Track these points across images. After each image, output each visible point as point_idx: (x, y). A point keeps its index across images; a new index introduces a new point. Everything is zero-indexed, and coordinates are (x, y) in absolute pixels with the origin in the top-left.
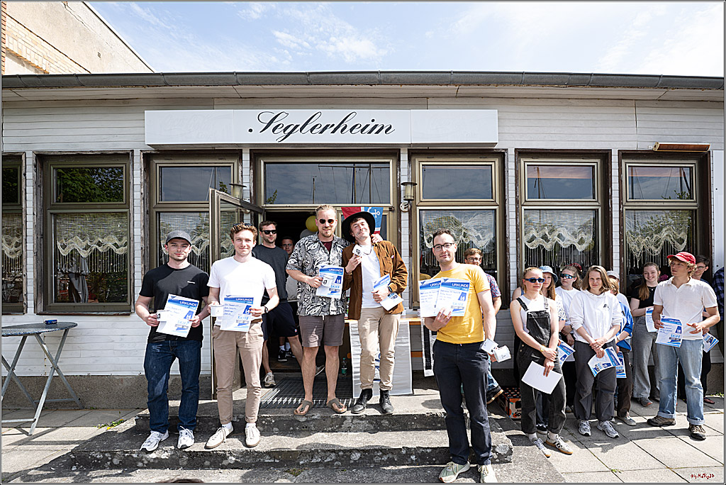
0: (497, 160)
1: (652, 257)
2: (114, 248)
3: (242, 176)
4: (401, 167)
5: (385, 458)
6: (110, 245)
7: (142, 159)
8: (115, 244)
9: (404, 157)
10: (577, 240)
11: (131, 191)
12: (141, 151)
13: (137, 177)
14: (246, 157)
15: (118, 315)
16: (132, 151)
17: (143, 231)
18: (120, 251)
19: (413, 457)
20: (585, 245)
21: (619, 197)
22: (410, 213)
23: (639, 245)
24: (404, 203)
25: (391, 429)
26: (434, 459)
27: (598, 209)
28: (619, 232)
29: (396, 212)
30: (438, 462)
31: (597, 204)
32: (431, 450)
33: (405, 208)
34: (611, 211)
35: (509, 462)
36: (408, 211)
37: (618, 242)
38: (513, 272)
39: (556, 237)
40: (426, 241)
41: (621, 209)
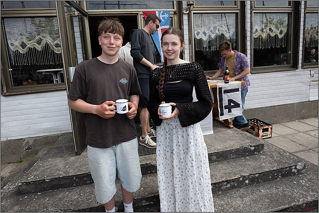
1: (314, 40)
5: (229, 186)
10: (279, 31)
19: (247, 182)
20: (283, 35)
21: (305, 4)
22: (189, 15)
23: (309, 33)
24: (186, 8)
25: (217, 161)
26: (260, 180)
27: (292, 13)
28: (304, 26)
29: (178, 14)
30: (262, 181)
31: (291, 9)
32: (258, 175)
33: (186, 11)
34: (301, 13)
35: (303, 173)
36: (188, 14)
37: (303, 32)
38: (249, 52)
39: (268, 30)
40: (196, 34)
41: (305, 12)
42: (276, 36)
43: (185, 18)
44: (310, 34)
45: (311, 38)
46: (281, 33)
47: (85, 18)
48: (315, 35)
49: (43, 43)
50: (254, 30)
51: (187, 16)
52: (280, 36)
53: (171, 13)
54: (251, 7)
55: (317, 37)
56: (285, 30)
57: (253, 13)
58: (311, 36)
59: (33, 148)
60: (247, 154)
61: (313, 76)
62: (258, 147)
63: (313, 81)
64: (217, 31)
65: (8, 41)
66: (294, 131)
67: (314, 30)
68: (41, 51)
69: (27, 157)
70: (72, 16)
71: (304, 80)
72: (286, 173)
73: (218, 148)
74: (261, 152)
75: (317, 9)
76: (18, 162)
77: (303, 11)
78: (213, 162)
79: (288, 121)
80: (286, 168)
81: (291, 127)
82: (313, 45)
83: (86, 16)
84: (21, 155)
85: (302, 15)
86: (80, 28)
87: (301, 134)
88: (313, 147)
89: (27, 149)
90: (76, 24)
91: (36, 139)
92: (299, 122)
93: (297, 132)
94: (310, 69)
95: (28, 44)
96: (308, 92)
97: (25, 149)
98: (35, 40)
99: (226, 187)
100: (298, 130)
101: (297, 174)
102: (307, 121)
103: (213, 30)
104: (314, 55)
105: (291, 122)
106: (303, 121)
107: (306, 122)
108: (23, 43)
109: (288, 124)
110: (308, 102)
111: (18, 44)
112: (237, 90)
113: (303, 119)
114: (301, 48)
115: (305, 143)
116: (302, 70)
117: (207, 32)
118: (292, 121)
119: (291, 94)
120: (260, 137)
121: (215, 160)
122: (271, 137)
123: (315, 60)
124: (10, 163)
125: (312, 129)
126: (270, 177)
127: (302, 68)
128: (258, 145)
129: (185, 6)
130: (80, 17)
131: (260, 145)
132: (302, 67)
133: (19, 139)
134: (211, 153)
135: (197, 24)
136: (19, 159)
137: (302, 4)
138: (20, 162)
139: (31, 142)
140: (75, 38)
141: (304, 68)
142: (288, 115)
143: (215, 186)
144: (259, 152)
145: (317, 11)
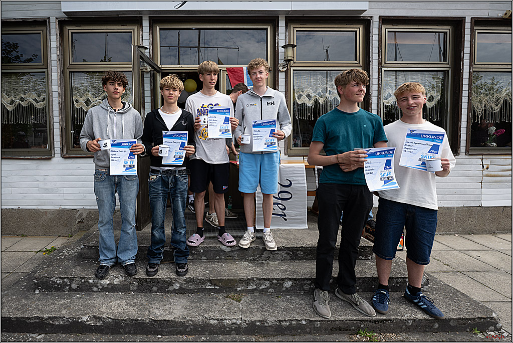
0: (362, 26)
1: (492, 113)
2: (34, 103)
3: (142, 39)
4: (279, 32)
6: (31, 100)
7: (57, 26)
8: (35, 100)
9: (282, 24)
11: (49, 53)
12: (57, 18)
13: (54, 42)
14: (146, 23)
15: (42, 159)
16: (49, 18)
17: (59, 88)
18: (39, 106)
20: (433, 103)
23: (481, 102)
27: (448, 71)
28: (469, 91)
31: (448, 66)
33: (283, 68)
34: (463, 72)
36: (285, 71)
37: (467, 100)
40: (296, 98)
41: (471, 70)
43: (282, 76)
44: (484, 103)
45: (485, 110)
46: (431, 99)
47: (158, 74)
48: (493, 105)
50: (384, 95)
52: (429, 105)
54: (380, 63)
55: (496, 108)
56: (437, 96)
57: (383, 71)
58: (485, 106)
61: (487, 168)
63: (487, 176)
64: (327, 94)
65: (74, 98)
69: (78, 231)
70: (144, 72)
71: (471, 173)
76: (68, 236)
77: (466, 69)
79: (441, 233)
81: (442, 243)
84: (73, 229)
85: (466, 75)
89: (79, 222)
94: (481, 157)
95: (93, 101)
96: (478, 192)
100: (453, 247)
103: (322, 93)
104: (493, 136)
105: (445, 236)
106: (468, 236)
107: (472, 239)
109: (440, 238)
110: (479, 208)
111: (83, 101)
114: (464, 124)
115: (454, 264)
116: (467, 157)
117: (312, 95)
119: (447, 191)
123: (495, 144)
124: (60, 236)
129: (281, 62)
132: (467, 152)
136: (70, 233)
137: (465, 58)
138: (71, 237)
139: (85, 215)
141: (470, 155)
142: (441, 224)
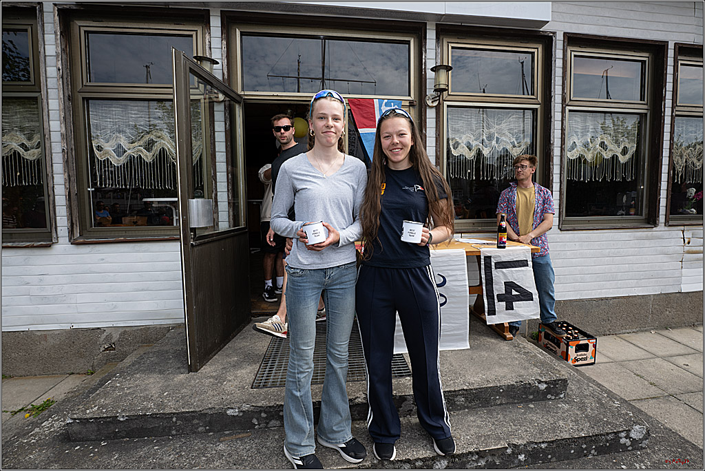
1: (693, 171)
2: (21, 151)
6: (15, 145)
8: (22, 145)
9: (431, 35)
10: (620, 150)
11: (42, 65)
12: (55, 5)
13: (51, 45)
14: (216, 22)
15: (33, 247)
16: (40, 4)
18: (31, 155)
19: (522, 457)
20: (628, 156)
21: (673, 100)
22: (438, 109)
23: (681, 156)
24: (432, 95)
25: (467, 407)
26: (550, 456)
27: (646, 114)
28: (670, 141)
29: (417, 107)
30: (554, 459)
31: (645, 107)
32: (546, 445)
33: (432, 102)
34: (664, 115)
35: (644, 448)
36: (436, 106)
37: (668, 153)
38: (556, 186)
39: (598, 146)
40: (451, 147)
41: (674, 114)
42: (615, 158)
43: (431, 114)
44: (685, 157)
45: (686, 166)
46: (624, 152)
47: (237, 106)
48: (695, 160)
49: (156, 148)
50: (568, 144)
51: (434, 110)
52: (623, 159)
53: (404, 103)
54: (564, 100)
55: (698, 164)
56: (632, 148)
57: (567, 111)
58: (686, 162)
59: (118, 347)
60: (531, 397)
61: (689, 243)
62: (555, 385)
63: (689, 252)
64: (494, 142)
65: (93, 142)
66: (644, 352)
67: (693, 150)
68: (150, 163)
69: (105, 364)
70: (213, 102)
71: (671, 249)
72: (606, 445)
73: (472, 380)
74: (562, 396)
75: (701, 110)
76: (87, 374)
77: (668, 112)
78: (458, 410)
79: (635, 330)
80: (608, 434)
81: (639, 345)
82: (689, 180)
83: (239, 103)
84: (95, 361)
85: (668, 120)
86: (226, 124)
87: (658, 361)
88: (678, 392)
89: (106, 349)
90: (219, 115)
91: (125, 331)
92: (656, 336)
93: (650, 356)
94: (682, 228)
95: (129, 149)
96: (677, 274)
97: (102, 349)
98: (141, 143)
99: (475, 464)
100: (653, 352)
101: (630, 448)
102: (674, 334)
103: (486, 141)
104: (692, 199)
105: (640, 334)
106: (665, 332)
107: (672, 336)
108: (120, 146)
109: (634, 338)
110: (678, 295)
111: (110, 149)
112: (523, 263)
113: (667, 329)
114: (664, 185)
115: (662, 382)
116: (666, 228)
117: (474, 143)
118: (642, 331)
119: (642, 275)
120: (570, 362)
121: (463, 405)
122: (594, 363)
123: (695, 211)
124: (73, 374)
125: (683, 352)
126: (572, 451)
127: (665, 225)
128: (555, 381)
129: (430, 92)
130: (227, 103)
131: (559, 380)
132: (667, 223)
133: (93, 329)
134: (455, 391)
135: (454, 126)
136: (90, 368)
137: (667, 97)
138: (92, 374)
139: (116, 337)
140: (214, 142)
141: (670, 226)
142: (635, 318)
143: (452, 462)
144: (558, 394)
145: (701, 114)
